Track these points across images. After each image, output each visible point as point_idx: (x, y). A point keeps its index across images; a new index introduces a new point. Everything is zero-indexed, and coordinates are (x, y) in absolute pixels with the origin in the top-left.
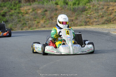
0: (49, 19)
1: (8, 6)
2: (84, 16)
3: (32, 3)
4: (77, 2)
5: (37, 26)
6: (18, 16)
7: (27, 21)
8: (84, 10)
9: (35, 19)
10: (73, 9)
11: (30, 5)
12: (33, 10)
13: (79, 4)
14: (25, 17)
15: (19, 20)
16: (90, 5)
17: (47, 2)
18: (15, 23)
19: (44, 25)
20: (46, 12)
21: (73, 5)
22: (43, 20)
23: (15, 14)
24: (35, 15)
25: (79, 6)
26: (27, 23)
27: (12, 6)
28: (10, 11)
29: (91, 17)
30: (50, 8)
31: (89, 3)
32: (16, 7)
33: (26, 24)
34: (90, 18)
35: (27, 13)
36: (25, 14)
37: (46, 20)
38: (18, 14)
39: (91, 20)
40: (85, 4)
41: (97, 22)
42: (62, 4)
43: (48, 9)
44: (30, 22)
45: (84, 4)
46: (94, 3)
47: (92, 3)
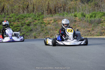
1: (33, 16)
2: (100, 28)
3: (53, 15)
4: (94, 15)
6: (42, 26)
7: (49, 30)
8: (100, 22)
9: (56, 29)
10: (90, 21)
11: (52, 16)
12: (55, 21)
13: (95, 17)
14: (47, 27)
15: (42, 29)
17: (66, 14)
18: (39, 32)
21: (90, 18)
23: (39, 24)
24: (56, 25)
26: (50, 32)
27: (36, 17)
28: (34, 21)
31: (104, 16)
32: (40, 18)
33: (48, 33)
35: (49, 24)
36: (48, 24)
38: (41, 24)
42: (80, 16)
45: (100, 17)
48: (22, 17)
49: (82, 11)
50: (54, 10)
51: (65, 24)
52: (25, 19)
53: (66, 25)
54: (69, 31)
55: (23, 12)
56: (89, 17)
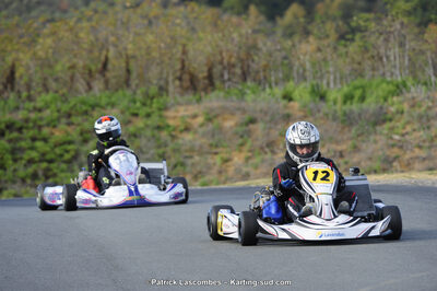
0: (262, 148)
1: (125, 103)
2: (382, 140)
3: (203, 94)
4: (358, 93)
5: (220, 172)
6: (159, 139)
7: (187, 154)
8: (380, 118)
9: (214, 150)
10: (345, 114)
11: (199, 101)
12: (210, 120)
13: (363, 99)
14: (180, 141)
15: (161, 151)
16: (401, 103)
17: (254, 92)
19: (245, 169)
20: (251, 126)
21: (345, 102)
22: (240, 151)
23: (148, 133)
24: (213, 136)
25: (365, 105)
26: (189, 162)
27: (138, 104)
28: (130, 122)
29: (406, 141)
30: (266, 113)
31: (398, 95)
32: (151, 106)
33: (183, 165)
34: (401, 147)
35: (187, 129)
36: (181, 132)
37: (250, 151)
38: (156, 132)
39: (405, 153)
40: (386, 100)
41: (424, 159)
42: (307, 97)
43: (258, 115)
44: (197, 158)
45: (382, 100)
46: (415, 95)
47: (409, 96)
48: (84, 108)
49: (314, 78)
50: (204, 78)
51: (302, 146)
52: (95, 114)
53: (305, 151)
54: (315, 179)
55: (87, 87)
56: (340, 100)
